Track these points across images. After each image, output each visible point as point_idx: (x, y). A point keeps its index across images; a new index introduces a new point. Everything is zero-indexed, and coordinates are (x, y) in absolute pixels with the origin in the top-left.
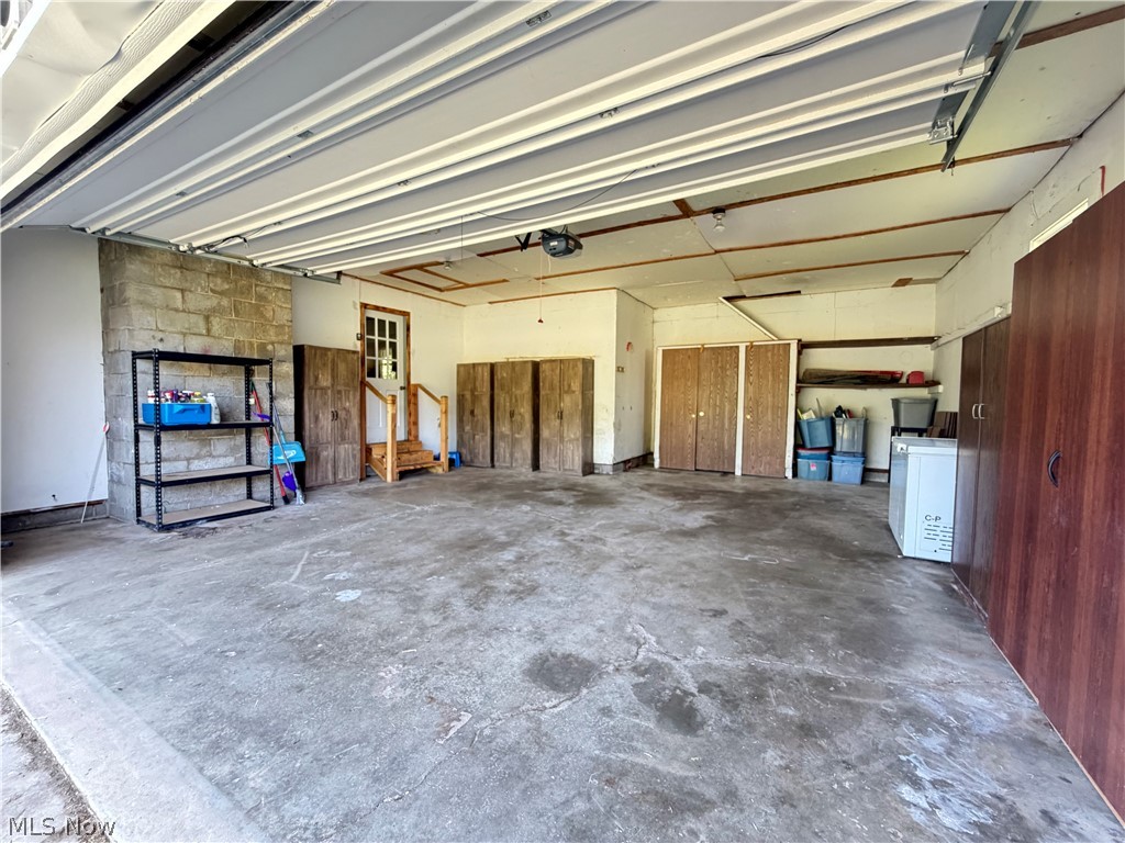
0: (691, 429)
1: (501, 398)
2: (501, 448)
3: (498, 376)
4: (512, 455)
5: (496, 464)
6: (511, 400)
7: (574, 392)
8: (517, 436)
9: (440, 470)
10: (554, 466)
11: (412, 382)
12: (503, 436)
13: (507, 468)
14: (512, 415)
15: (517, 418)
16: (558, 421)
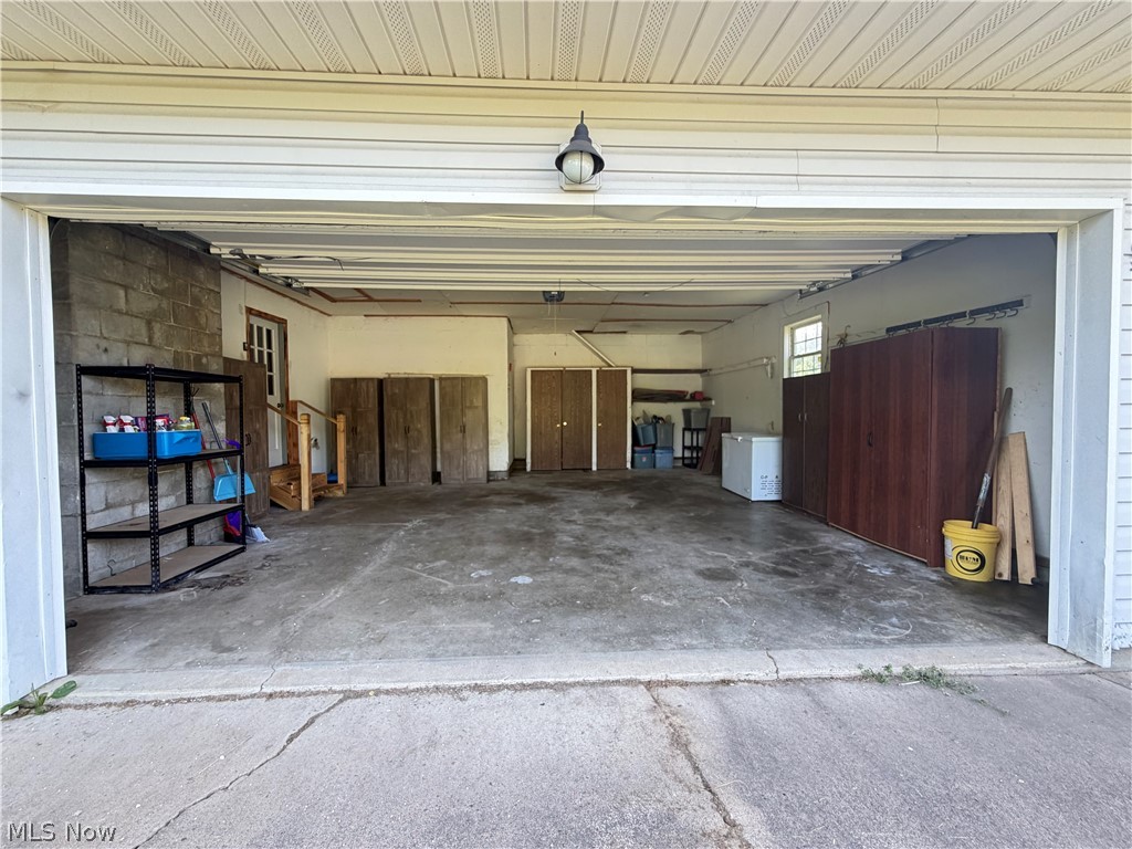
0: (557, 436)
1: (391, 414)
2: (393, 465)
3: (388, 391)
4: (407, 471)
5: (387, 481)
6: (405, 415)
7: (477, 407)
8: (413, 451)
9: (340, 494)
10: (456, 477)
11: (291, 399)
12: (396, 453)
13: (402, 484)
14: (407, 430)
15: (413, 433)
16: (460, 435)
